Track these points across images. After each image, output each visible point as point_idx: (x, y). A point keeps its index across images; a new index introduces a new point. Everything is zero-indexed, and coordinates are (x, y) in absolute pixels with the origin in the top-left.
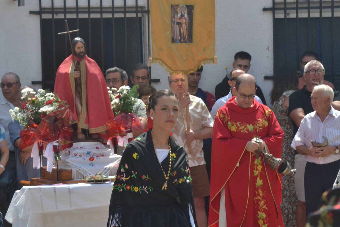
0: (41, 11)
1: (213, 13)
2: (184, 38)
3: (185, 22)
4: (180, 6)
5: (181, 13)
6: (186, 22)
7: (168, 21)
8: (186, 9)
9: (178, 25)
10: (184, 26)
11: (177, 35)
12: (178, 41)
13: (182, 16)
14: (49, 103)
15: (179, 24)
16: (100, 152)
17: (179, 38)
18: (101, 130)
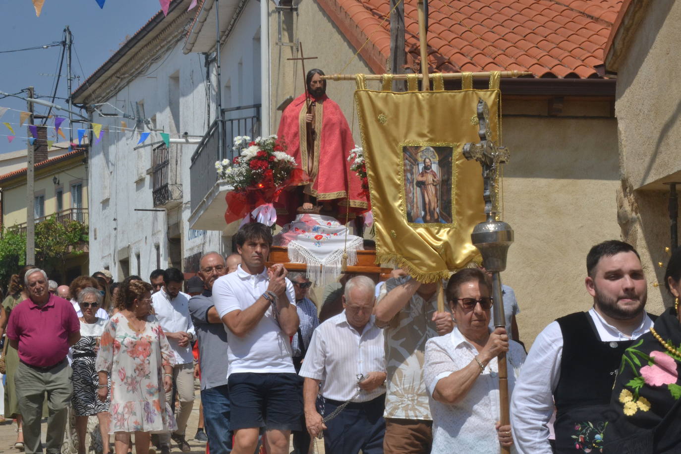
3: (433, 181)
4: (422, 149)
6: (435, 180)
8: (436, 155)
9: (420, 187)
10: (431, 189)
11: (417, 207)
12: (421, 219)
17: (423, 213)
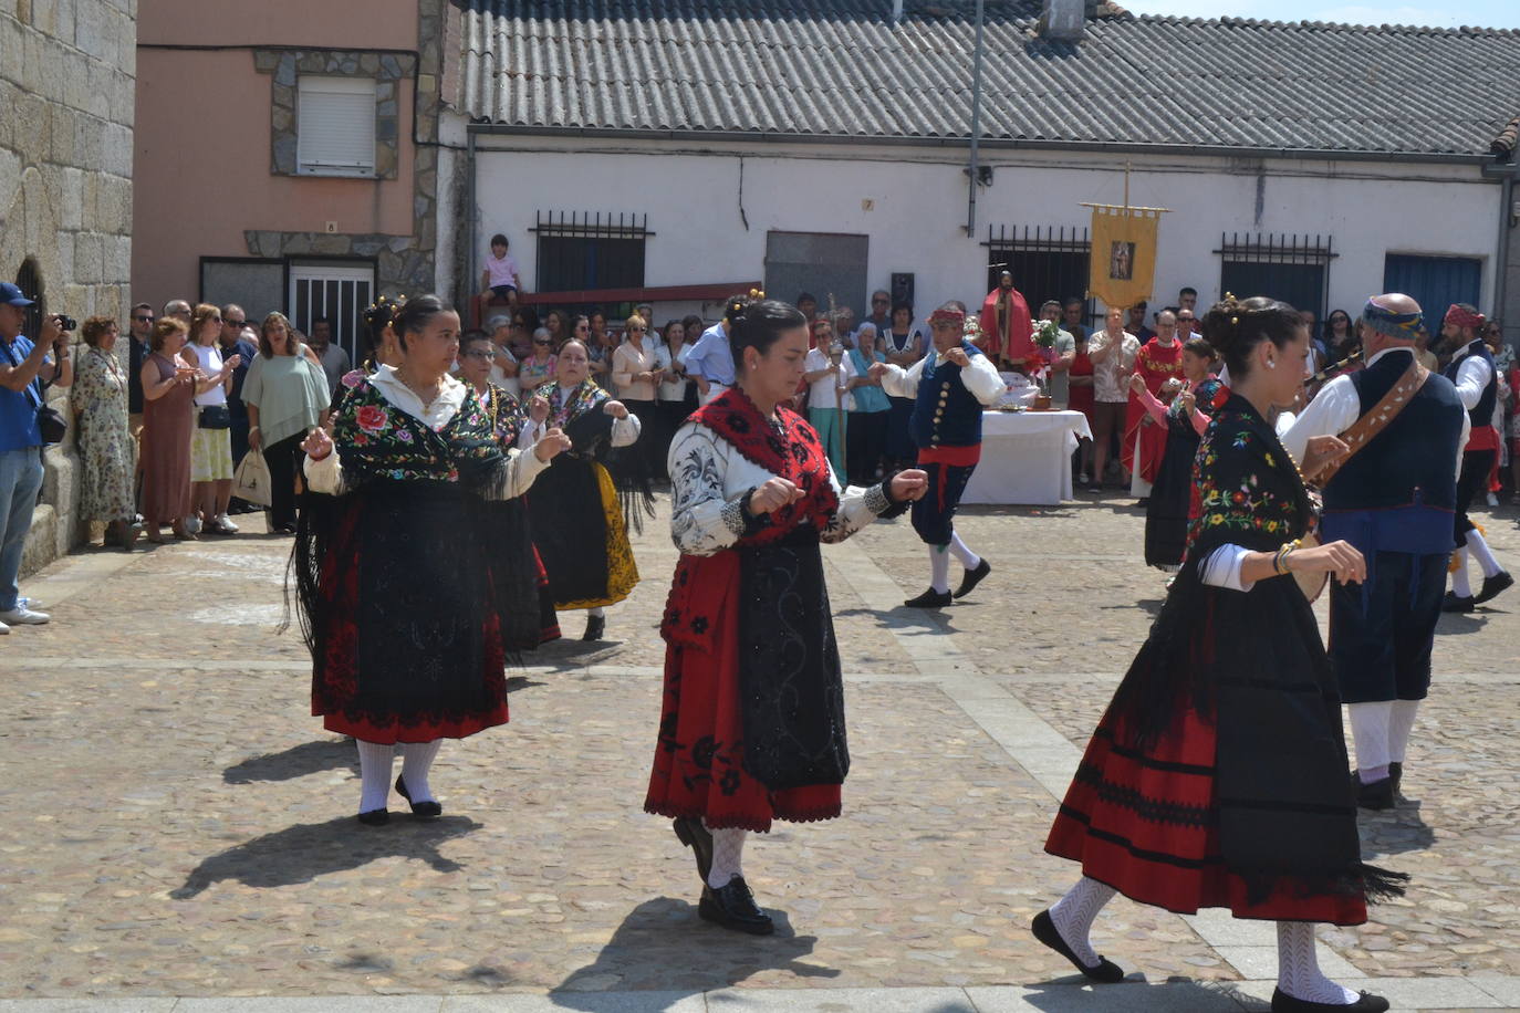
0: (991, 243)
1: (1154, 252)
2: (1123, 275)
3: (1126, 259)
5: (1122, 250)
7: (1108, 257)
10: (1124, 263)
13: (1123, 253)
14: (972, 332)
15: (1119, 260)
16: (1019, 382)
17: (1119, 274)
18: (1021, 361)
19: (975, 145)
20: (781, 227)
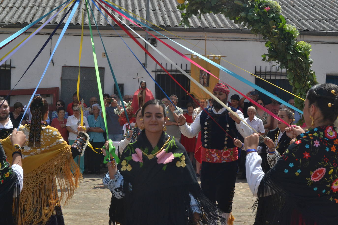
0: (156, 71)
2: (205, 84)
5: (204, 74)
6: (206, 77)
7: (198, 77)
10: (205, 79)
15: (203, 78)
17: (203, 84)
19: (147, 30)
20: (68, 64)
